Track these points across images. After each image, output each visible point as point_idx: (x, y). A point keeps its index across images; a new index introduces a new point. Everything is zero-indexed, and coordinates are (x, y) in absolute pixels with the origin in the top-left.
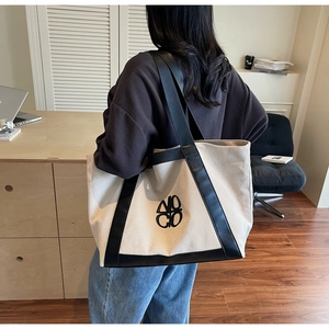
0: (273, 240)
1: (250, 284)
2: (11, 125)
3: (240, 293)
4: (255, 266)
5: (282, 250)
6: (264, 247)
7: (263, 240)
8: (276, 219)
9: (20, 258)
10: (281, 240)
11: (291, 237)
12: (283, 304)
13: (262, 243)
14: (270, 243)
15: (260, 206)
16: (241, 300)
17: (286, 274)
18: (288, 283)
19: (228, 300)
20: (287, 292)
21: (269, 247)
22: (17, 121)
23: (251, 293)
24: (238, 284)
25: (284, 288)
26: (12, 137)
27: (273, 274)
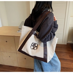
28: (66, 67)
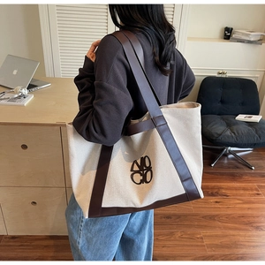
0: (244, 189)
1: (226, 228)
2: (25, 91)
3: (217, 236)
4: (229, 212)
5: (252, 199)
6: (237, 195)
7: (236, 189)
8: (247, 171)
9: (34, 203)
10: (252, 190)
11: (261, 187)
12: (254, 246)
13: (234, 192)
14: (242, 192)
15: (232, 159)
16: (217, 242)
17: (256, 219)
18: (258, 228)
19: (206, 242)
20: (257, 236)
21: (241, 195)
22: (30, 87)
23: (226, 236)
24: (215, 227)
25: (255, 233)
26: (26, 102)
27: (245, 220)
28: (175, 215)
